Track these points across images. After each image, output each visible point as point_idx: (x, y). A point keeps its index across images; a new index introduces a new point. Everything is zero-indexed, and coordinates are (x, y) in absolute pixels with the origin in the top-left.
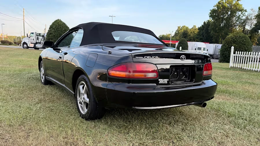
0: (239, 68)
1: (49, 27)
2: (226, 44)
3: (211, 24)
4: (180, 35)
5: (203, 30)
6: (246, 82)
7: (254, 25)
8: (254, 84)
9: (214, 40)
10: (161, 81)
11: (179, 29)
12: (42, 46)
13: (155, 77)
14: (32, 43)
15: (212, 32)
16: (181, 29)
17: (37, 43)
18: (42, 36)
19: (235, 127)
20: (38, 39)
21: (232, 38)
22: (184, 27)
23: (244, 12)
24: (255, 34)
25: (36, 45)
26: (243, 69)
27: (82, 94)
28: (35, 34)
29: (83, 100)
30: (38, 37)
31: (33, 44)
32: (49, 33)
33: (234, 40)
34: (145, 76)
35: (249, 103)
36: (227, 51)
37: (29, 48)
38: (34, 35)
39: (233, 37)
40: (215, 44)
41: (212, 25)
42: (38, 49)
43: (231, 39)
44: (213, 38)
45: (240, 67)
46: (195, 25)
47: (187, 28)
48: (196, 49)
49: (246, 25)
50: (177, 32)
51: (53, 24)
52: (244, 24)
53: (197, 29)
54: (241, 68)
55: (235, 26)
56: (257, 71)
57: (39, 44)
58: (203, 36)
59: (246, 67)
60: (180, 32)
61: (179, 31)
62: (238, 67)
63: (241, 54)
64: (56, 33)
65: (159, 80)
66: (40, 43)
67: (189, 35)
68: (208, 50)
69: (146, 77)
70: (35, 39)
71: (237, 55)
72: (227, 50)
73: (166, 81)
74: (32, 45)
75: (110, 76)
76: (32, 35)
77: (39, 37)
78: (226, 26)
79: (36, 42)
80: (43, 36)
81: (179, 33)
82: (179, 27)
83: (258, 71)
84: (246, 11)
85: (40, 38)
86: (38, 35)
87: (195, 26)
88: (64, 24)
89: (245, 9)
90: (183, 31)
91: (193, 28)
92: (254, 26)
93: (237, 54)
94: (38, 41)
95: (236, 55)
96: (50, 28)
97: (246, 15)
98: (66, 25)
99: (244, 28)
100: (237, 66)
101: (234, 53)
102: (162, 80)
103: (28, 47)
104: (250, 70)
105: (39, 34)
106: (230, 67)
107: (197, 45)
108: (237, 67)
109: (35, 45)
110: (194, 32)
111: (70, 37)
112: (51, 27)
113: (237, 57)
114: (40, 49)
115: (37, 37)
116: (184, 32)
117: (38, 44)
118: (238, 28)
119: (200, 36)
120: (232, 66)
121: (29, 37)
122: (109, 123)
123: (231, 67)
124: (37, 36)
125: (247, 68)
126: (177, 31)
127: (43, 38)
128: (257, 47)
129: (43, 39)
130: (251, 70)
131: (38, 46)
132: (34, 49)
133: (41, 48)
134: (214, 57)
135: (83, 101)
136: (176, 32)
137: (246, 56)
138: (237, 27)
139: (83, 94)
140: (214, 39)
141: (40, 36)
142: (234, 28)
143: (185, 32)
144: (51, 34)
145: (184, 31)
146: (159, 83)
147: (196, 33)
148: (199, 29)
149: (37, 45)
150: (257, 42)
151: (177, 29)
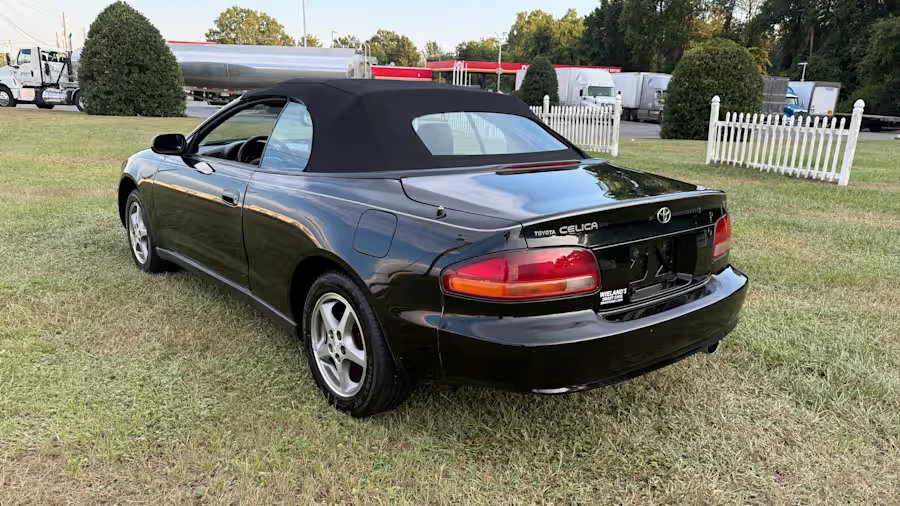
0: (737, 164)
1: (88, 29)
2: (682, 79)
3: (624, 6)
4: (526, 43)
5: (599, 25)
6: (774, 223)
7: (761, 8)
8: (799, 228)
9: (635, 60)
10: (607, 297)
11: (522, 23)
12: (64, 96)
13: (592, 287)
14: (28, 84)
15: (629, 32)
16: (528, 22)
17: (44, 86)
18: (61, 61)
19: (798, 404)
20: (48, 72)
21: (702, 59)
22: (536, 14)
24: (765, 37)
25: (44, 93)
26: (751, 167)
27: (335, 333)
28: (35, 54)
29: (340, 353)
30: (47, 65)
31: (33, 90)
32: (90, 52)
33: (707, 64)
34: (563, 287)
35: (807, 304)
36: (685, 101)
37: (18, 106)
38: (34, 58)
39: (703, 55)
40: (642, 74)
41: (628, 8)
42: (50, 106)
43: (698, 63)
44: (632, 52)
45: (741, 163)
46: (571, 8)
47: (548, 19)
48: (584, 93)
49: (736, 9)
50: (515, 33)
51: (102, 17)
52: (727, 5)
53: (581, 23)
54: (744, 165)
55: (701, 10)
56: (794, 175)
57: (53, 89)
58: (602, 45)
59: (759, 162)
60: (525, 30)
61: (522, 28)
62: (735, 161)
63: (744, 121)
64: (114, 52)
65: (602, 294)
66: (56, 86)
67: (557, 44)
69: (567, 291)
70: (37, 73)
71: (732, 125)
72: (684, 97)
73: (618, 295)
74: (30, 95)
75: (451, 291)
76: (22, 57)
77: (50, 63)
78: (674, 9)
79: (43, 83)
80: (66, 61)
81: (521, 35)
82: (520, 16)
83: (798, 176)
85: (56, 67)
86: (47, 55)
87: (571, 12)
88: (142, 18)
90: (533, 28)
91: (566, 17)
92: (759, 12)
93: (731, 120)
94: (47, 80)
95: (726, 123)
96: (91, 35)
98: (147, 23)
99: (729, 18)
100: (729, 160)
101: (722, 118)
102: (608, 293)
103: (14, 102)
104: (771, 170)
105: (52, 53)
106: (707, 162)
107: (584, 79)
108: (731, 163)
109: (38, 94)
110: (570, 32)
111: (165, 61)
112: (95, 30)
113: (729, 129)
114: (56, 107)
115: (43, 66)
116: (540, 34)
117: (49, 89)
118: (710, 16)
119: (592, 45)
120: (716, 159)
121: (16, 64)
122: (431, 424)
123: (712, 162)
124: (43, 62)
125: (762, 166)
126: (515, 27)
127: (66, 66)
128: (773, 79)
129: (66, 71)
130: (775, 170)
131: (49, 95)
132: (34, 106)
133: (61, 103)
134: (639, 117)
135: (337, 356)
136: (511, 33)
137: (759, 127)
138: (707, 14)
139: (339, 333)
140: (636, 54)
141: (55, 60)
142: (698, 17)
143: (545, 34)
144: (95, 54)
145: (539, 28)
146: (602, 303)
147: (577, 35)
148: (588, 21)
149: (45, 95)
150: (771, 64)
151: (514, 23)
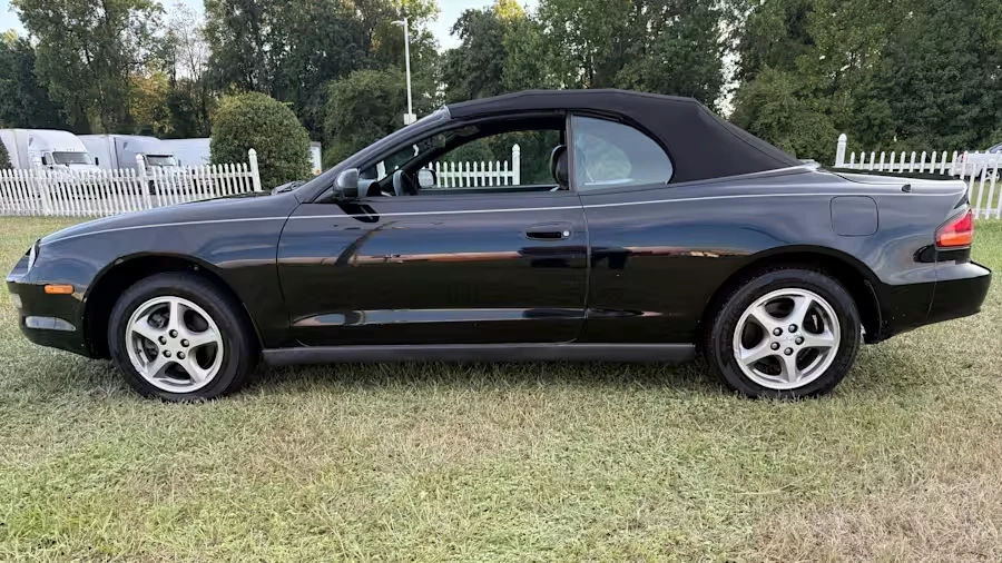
9: (70, 121)
15: (54, 85)
23: (156, 13)
27: (785, 329)
29: (794, 345)
44: (65, 111)
48: (48, 161)
49: (178, 64)
68: (97, 159)
84: (160, 8)
89: (155, 3)
92: (203, 68)
97: (166, 23)
118: (147, 71)
138: (144, 68)
139: (794, 326)
140: (70, 114)
142: (133, 72)
